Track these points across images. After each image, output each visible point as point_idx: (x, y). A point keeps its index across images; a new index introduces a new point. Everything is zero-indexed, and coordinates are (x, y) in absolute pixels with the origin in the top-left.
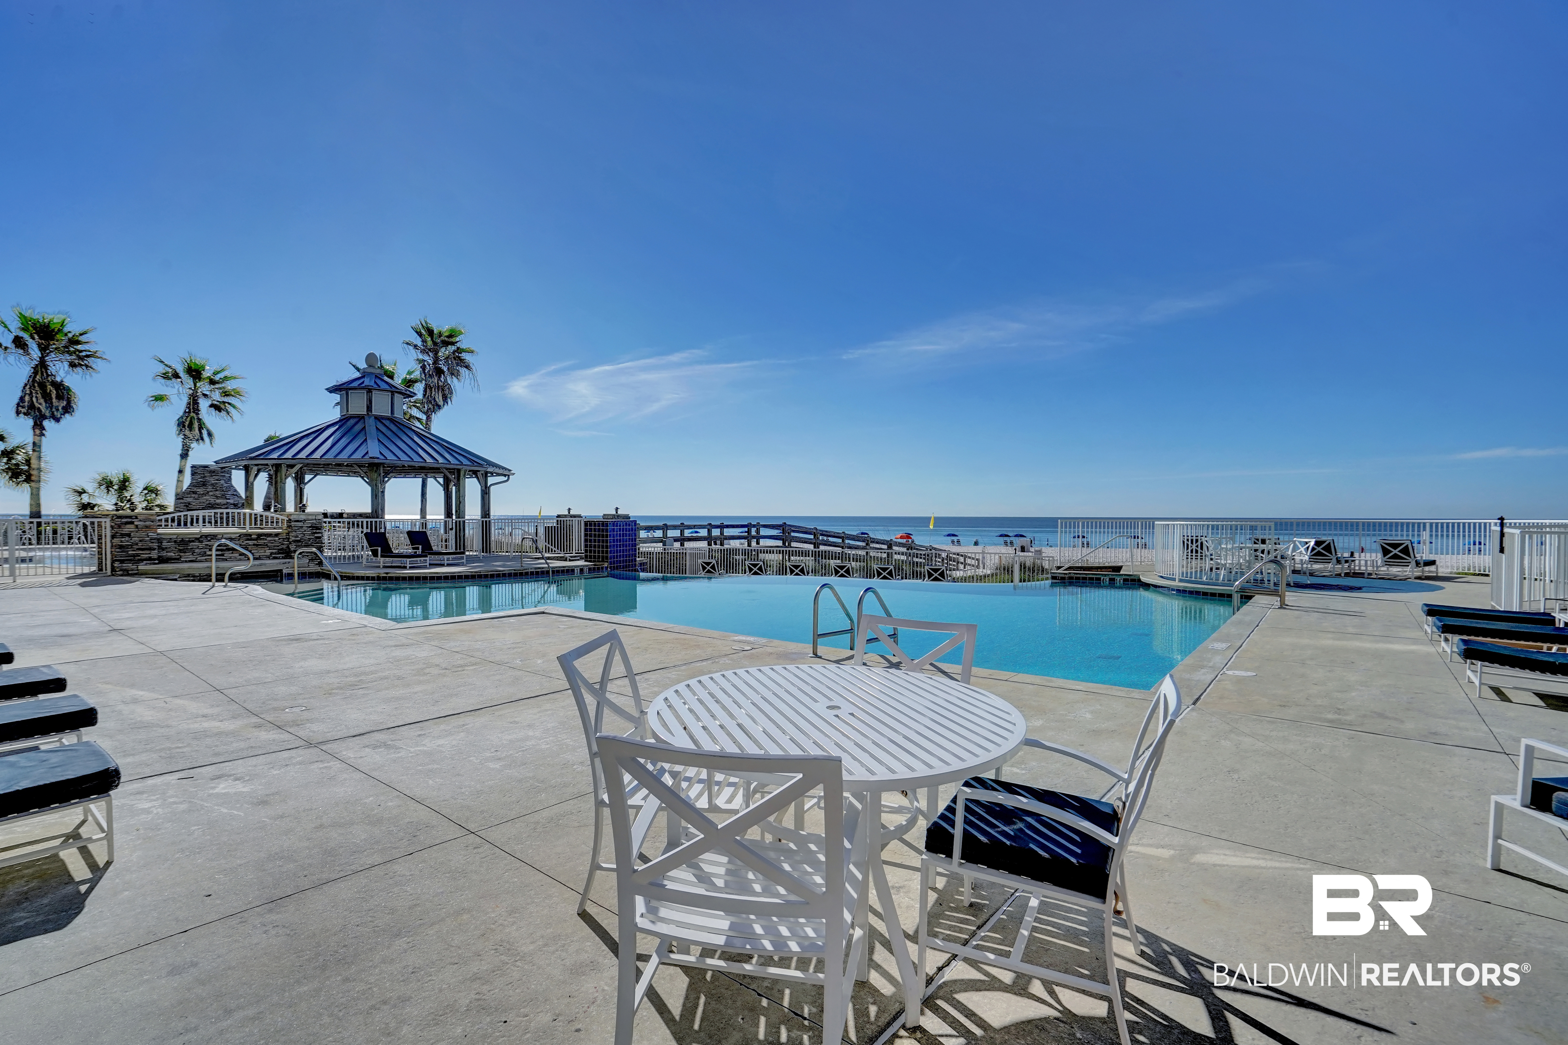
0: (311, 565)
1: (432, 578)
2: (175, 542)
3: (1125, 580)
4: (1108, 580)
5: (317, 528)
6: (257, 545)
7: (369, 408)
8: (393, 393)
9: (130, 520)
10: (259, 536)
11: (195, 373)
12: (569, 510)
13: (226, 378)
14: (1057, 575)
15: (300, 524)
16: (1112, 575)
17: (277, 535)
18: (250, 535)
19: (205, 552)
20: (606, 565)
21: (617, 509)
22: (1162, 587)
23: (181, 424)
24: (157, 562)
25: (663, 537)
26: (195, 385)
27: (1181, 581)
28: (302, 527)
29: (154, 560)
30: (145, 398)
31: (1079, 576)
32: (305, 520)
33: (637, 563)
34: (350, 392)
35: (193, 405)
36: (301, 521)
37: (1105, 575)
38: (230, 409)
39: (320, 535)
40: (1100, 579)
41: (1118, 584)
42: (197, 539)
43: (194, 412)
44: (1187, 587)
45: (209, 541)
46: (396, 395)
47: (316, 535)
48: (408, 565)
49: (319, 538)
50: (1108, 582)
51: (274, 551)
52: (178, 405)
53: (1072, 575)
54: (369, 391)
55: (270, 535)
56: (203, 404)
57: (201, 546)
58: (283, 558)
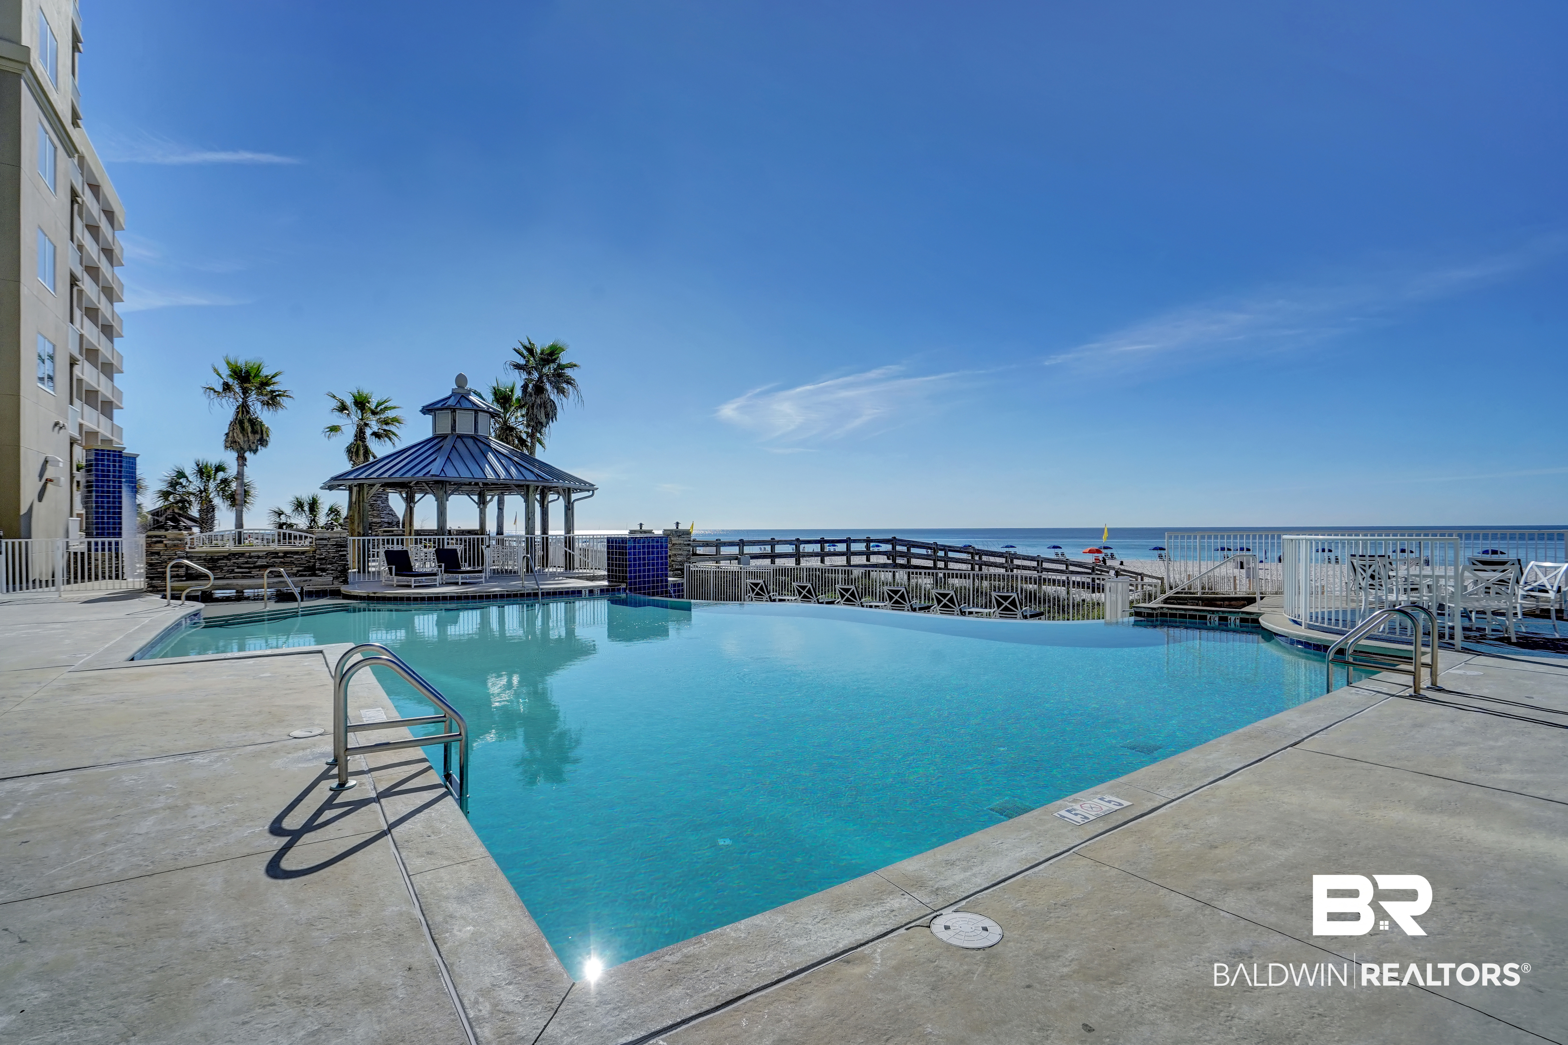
0: (336, 582)
1: (416, 599)
2: (205, 560)
3: (1242, 620)
4: (1217, 619)
5: (342, 546)
6: (284, 563)
7: (453, 428)
8: (476, 412)
9: (159, 539)
10: (286, 553)
11: (361, 403)
12: (641, 525)
13: (386, 408)
14: (1143, 610)
15: (325, 542)
16: (1223, 612)
17: (303, 553)
18: (277, 553)
19: (233, 570)
20: (624, 586)
21: (677, 524)
22: (1281, 636)
23: (349, 450)
24: (184, 579)
25: (739, 554)
26: (362, 416)
27: (1310, 627)
28: (326, 545)
29: (182, 577)
30: (322, 429)
31: (1174, 612)
32: (329, 539)
33: (669, 584)
34: (437, 412)
35: (360, 435)
36: (326, 539)
37: (1213, 612)
38: (393, 437)
39: (345, 553)
40: (1205, 617)
41: (1233, 626)
42: (225, 557)
43: (360, 440)
44: (1311, 638)
45: (237, 559)
46: (480, 413)
47: (341, 553)
48: (413, 585)
49: (345, 555)
50: (1217, 623)
51: (301, 568)
52: (348, 435)
53: (1165, 611)
54: (454, 411)
55: (296, 553)
56: (368, 432)
57: (229, 564)
58: (310, 576)
